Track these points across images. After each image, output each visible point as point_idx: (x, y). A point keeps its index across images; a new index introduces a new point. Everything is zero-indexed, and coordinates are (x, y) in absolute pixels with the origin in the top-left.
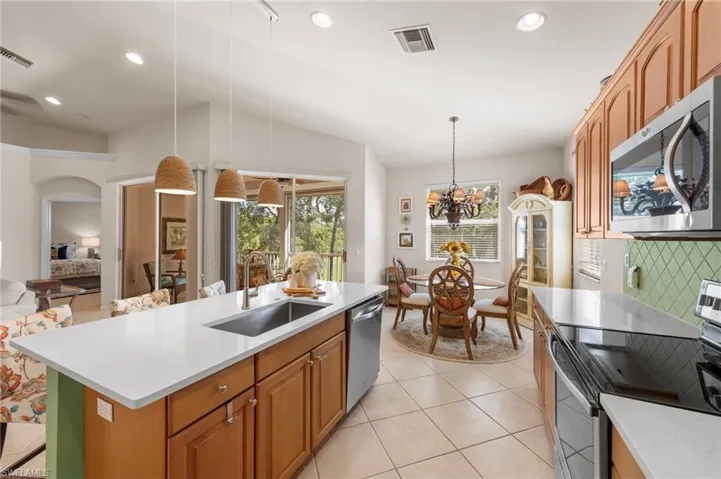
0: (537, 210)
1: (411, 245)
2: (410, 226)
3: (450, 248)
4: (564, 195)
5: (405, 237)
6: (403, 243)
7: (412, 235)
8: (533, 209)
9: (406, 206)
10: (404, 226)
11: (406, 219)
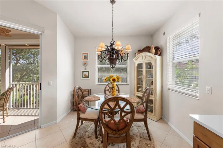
0: (148, 60)
1: (88, 77)
2: (87, 67)
3: (111, 80)
4: (159, 53)
5: (85, 73)
6: (83, 76)
7: (88, 72)
8: (145, 60)
9: (85, 57)
10: (84, 67)
11: (85, 64)
